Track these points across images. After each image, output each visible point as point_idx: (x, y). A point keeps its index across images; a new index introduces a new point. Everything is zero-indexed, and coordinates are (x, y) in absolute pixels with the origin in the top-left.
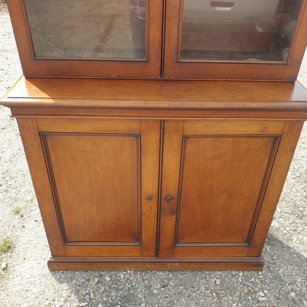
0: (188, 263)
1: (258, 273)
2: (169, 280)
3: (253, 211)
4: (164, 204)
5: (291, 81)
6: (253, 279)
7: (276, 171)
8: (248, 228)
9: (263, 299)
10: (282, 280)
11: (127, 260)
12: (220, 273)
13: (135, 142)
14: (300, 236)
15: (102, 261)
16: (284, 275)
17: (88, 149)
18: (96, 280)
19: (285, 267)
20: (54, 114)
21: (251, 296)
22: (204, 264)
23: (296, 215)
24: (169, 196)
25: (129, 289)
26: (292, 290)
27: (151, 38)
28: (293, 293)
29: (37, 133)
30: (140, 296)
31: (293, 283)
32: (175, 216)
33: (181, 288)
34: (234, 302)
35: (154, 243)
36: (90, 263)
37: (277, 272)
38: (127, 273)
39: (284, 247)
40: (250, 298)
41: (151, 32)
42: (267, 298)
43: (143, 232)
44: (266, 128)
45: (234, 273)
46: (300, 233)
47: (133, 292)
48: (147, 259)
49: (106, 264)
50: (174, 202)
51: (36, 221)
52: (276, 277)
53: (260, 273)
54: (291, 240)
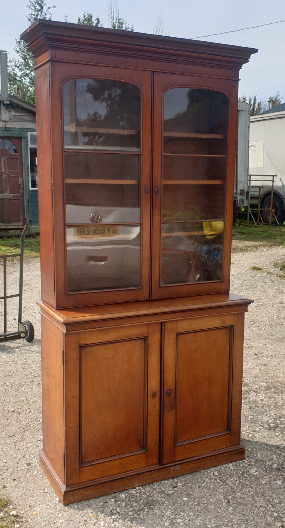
0: (187, 463)
1: (243, 461)
2: (176, 483)
3: (227, 396)
4: (166, 399)
5: (226, 293)
6: (242, 465)
7: (236, 353)
8: (226, 413)
9: (256, 473)
10: (263, 461)
11: (136, 473)
12: (214, 468)
13: (143, 344)
14: (260, 434)
15: (114, 478)
16: (263, 457)
17: (110, 356)
18: (113, 500)
19: (260, 453)
20: (95, 327)
21: (247, 474)
22: (200, 462)
23: (249, 422)
24: (169, 390)
25: (147, 498)
26: (273, 464)
27: (143, 273)
28: (275, 464)
29: (78, 346)
30: (159, 499)
31: (272, 460)
32: (174, 411)
33: (189, 485)
34: (236, 481)
35: (157, 446)
36: (104, 484)
37: (256, 457)
38: (136, 489)
39: (252, 442)
40: (246, 475)
41: (144, 270)
42: (258, 472)
43: (148, 435)
44: (224, 321)
45: (225, 466)
46: (259, 432)
47: (151, 499)
48: (153, 468)
49: (118, 482)
50: (173, 395)
51: (14, 480)
52: (257, 460)
53: (244, 460)
54: (255, 437)
